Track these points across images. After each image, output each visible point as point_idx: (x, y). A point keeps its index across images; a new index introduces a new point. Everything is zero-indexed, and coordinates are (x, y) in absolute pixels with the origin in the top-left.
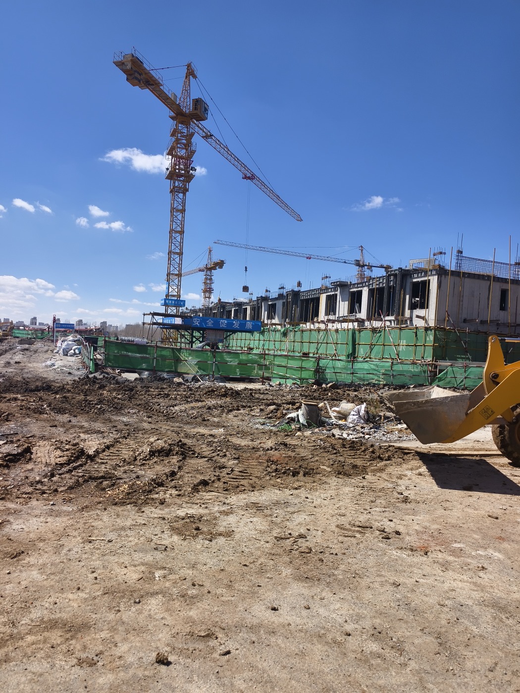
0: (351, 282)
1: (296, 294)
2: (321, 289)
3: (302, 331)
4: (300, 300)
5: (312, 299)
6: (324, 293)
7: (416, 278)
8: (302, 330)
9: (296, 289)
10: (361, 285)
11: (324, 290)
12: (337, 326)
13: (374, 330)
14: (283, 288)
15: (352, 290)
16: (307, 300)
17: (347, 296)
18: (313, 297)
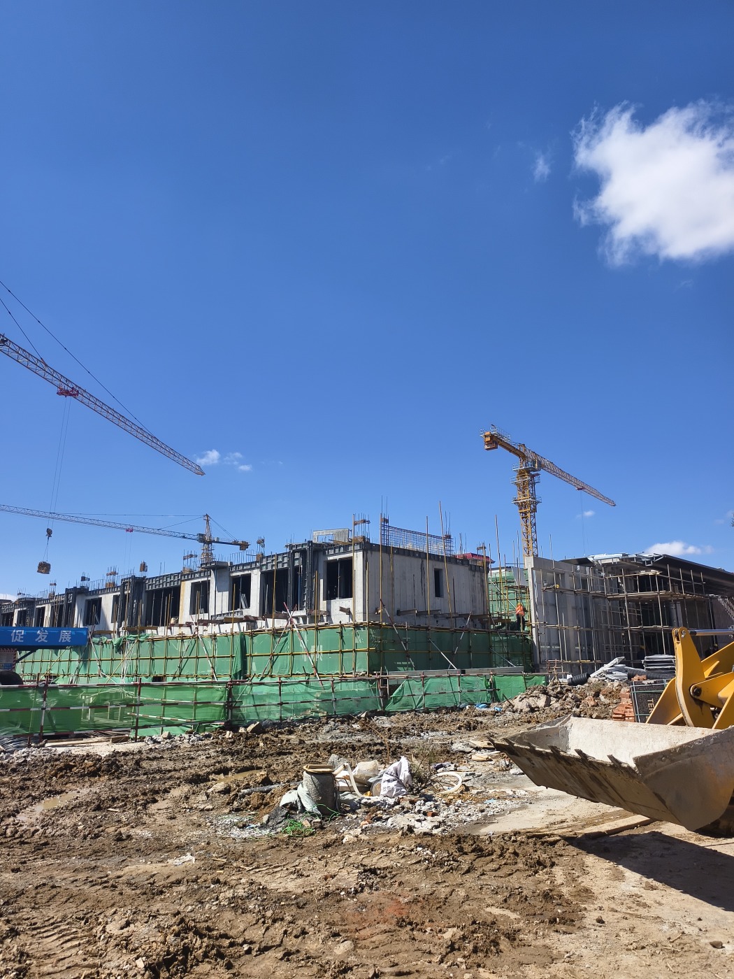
0: (231, 563)
1: (138, 583)
2: (182, 574)
3: (153, 641)
4: (146, 591)
5: (167, 591)
6: (188, 580)
7: (332, 555)
8: (152, 639)
9: (139, 574)
10: (249, 567)
11: (188, 575)
12: (213, 629)
13: (276, 633)
14: (114, 573)
15: (234, 574)
16: (158, 592)
17: (227, 584)
18: (168, 586)
